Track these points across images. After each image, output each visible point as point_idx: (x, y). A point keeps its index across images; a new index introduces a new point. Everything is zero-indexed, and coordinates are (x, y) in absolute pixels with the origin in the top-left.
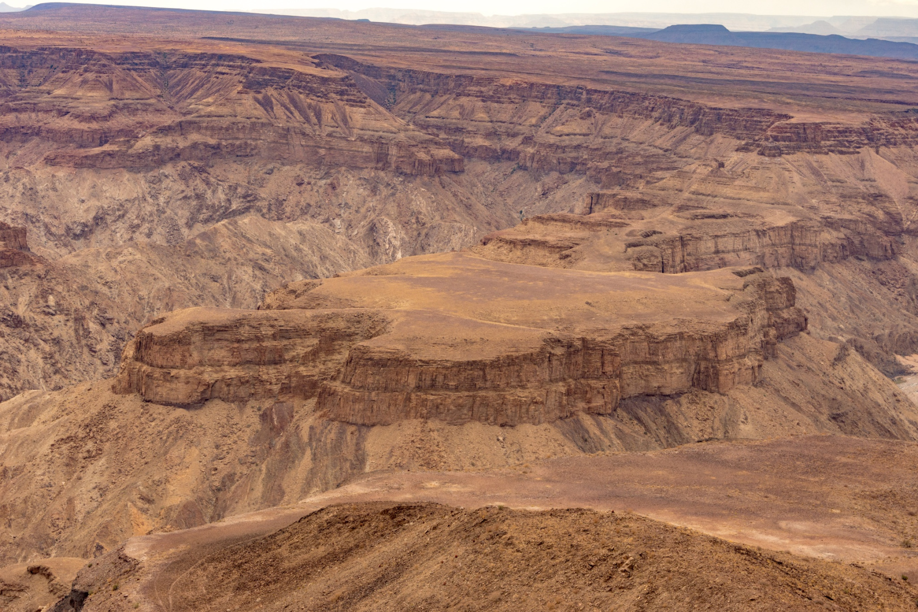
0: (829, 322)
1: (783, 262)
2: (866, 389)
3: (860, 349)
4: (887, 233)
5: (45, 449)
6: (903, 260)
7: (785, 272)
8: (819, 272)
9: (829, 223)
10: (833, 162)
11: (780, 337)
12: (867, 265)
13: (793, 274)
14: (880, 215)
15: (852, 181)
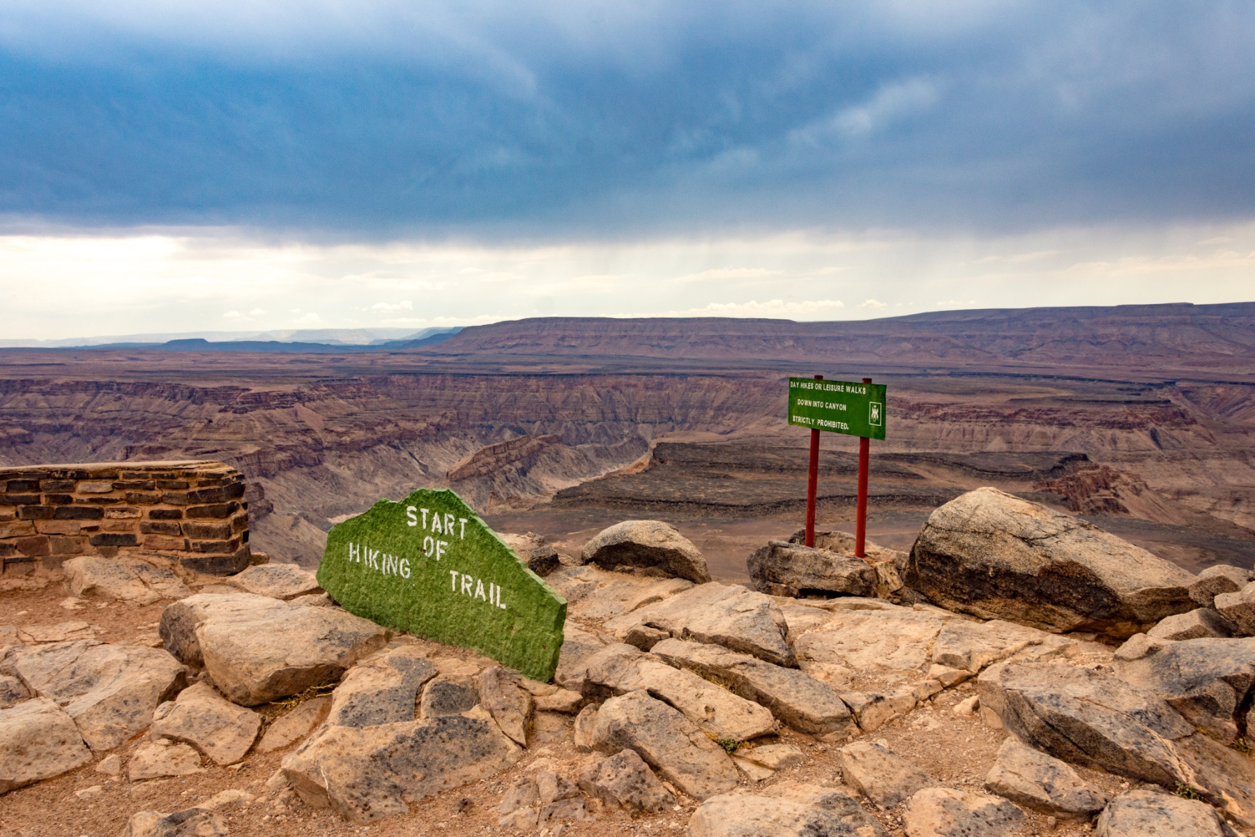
0: (287, 505)
1: (255, 474)
2: (312, 540)
3: (306, 518)
4: (315, 450)
6: (325, 464)
7: (256, 480)
8: (277, 477)
9: (280, 449)
10: (278, 413)
11: (258, 518)
12: (305, 469)
13: (262, 481)
14: (310, 440)
15: (291, 423)
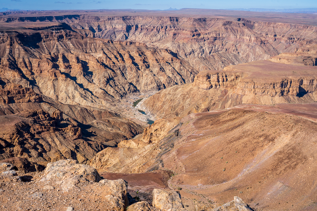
5: (179, 96)
